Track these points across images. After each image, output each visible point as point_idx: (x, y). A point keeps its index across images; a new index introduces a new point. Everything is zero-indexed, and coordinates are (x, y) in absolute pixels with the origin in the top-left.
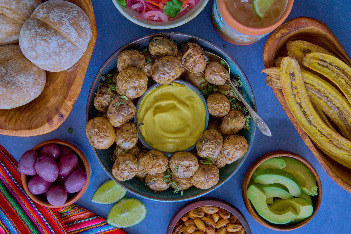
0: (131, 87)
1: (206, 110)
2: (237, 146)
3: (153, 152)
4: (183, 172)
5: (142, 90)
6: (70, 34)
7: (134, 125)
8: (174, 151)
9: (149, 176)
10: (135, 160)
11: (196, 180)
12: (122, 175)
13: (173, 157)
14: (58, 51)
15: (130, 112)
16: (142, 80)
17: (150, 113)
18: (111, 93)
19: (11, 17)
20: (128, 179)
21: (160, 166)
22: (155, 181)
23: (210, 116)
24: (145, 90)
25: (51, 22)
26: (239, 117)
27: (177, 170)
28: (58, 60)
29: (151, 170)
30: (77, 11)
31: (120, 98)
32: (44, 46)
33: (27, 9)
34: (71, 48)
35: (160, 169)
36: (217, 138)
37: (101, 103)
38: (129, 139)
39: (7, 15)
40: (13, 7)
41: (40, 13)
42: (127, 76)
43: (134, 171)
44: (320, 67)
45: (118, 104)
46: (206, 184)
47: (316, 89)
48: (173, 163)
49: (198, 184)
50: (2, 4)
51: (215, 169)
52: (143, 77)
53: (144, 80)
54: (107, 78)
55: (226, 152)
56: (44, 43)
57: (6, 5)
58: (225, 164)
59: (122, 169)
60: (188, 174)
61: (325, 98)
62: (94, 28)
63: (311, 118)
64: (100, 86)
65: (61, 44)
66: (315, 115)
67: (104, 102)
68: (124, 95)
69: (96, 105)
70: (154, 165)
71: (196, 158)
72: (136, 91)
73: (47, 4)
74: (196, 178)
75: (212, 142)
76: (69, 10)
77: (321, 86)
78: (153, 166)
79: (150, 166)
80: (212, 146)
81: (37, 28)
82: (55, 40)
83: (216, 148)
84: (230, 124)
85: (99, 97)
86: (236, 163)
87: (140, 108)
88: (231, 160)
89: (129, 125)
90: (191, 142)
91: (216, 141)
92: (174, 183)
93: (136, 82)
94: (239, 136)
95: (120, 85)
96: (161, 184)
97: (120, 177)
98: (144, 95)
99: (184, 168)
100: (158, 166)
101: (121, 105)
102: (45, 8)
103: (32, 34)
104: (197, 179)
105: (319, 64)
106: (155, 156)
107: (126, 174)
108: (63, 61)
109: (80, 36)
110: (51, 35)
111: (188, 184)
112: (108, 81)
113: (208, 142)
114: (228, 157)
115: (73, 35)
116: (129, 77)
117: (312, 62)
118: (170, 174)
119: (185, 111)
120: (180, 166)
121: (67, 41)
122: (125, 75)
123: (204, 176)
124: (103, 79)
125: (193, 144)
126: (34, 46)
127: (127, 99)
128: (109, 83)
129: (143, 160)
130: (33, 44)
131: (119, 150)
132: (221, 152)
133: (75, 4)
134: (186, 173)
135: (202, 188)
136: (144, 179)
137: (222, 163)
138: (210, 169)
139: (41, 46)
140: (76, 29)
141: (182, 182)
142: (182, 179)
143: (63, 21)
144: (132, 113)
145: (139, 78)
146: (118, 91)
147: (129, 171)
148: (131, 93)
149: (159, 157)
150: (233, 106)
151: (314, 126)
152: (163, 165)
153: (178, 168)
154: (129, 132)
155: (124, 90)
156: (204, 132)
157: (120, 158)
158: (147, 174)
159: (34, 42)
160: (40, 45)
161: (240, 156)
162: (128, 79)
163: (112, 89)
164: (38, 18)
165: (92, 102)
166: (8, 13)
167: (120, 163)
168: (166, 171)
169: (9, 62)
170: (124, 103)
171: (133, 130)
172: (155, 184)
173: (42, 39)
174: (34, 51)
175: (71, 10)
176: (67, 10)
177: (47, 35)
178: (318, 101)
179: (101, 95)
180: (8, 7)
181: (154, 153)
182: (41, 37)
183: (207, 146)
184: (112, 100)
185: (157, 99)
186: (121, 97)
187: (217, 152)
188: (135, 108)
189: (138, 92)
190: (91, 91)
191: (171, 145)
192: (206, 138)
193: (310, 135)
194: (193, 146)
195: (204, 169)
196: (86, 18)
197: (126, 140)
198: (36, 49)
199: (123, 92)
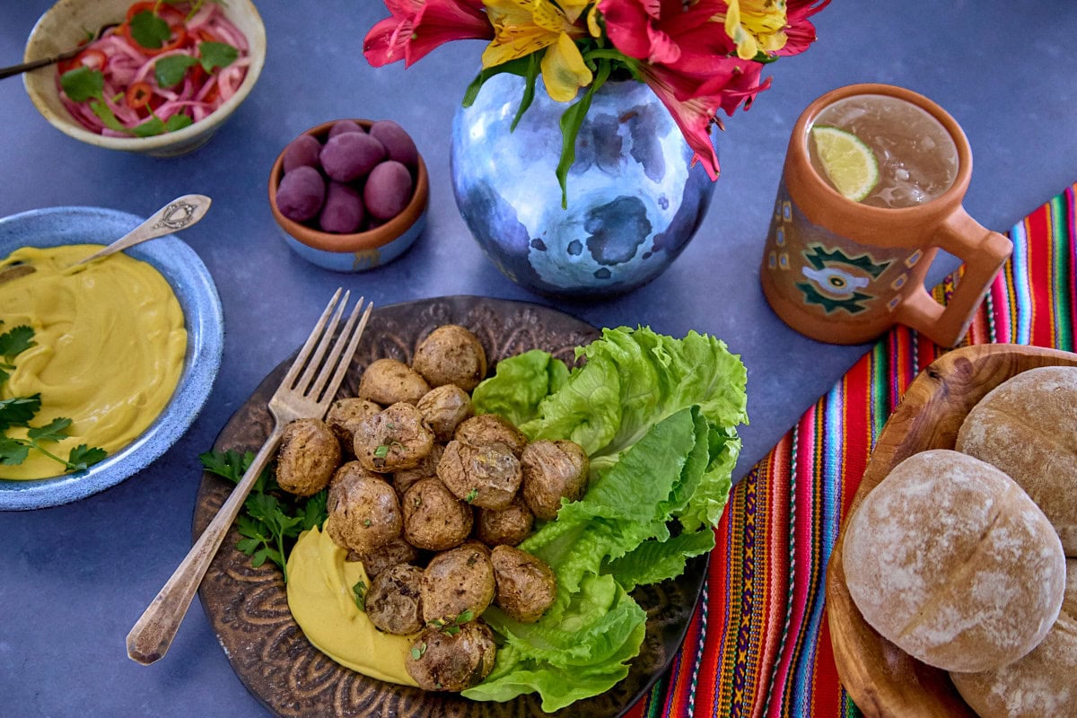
6: (933, 626)
14: (883, 586)
25: (972, 574)
32: (897, 550)
34: (893, 620)
41: (1006, 540)
56: (904, 550)
65: (901, 598)
73: (1037, 561)
76: (1015, 628)
82: (913, 583)
102: (1022, 556)
103: (937, 514)
109: (929, 650)
110: (929, 574)
115: (931, 634)
126: (902, 518)
139: (897, 539)
140: (948, 645)
143: (971, 613)
159: (912, 518)
160: (902, 537)
164: (992, 535)
173: (918, 547)
174: (889, 514)
176: (1014, 624)
177: (930, 563)
182: (923, 546)
198: (893, 521)
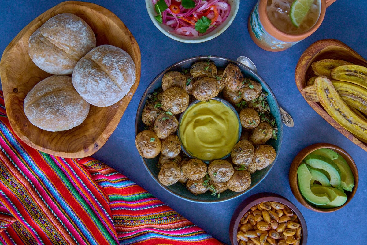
0: (175, 104)
1: (239, 123)
2: (267, 155)
3: (193, 160)
4: (221, 178)
5: (184, 106)
6: (117, 78)
7: (177, 137)
8: (212, 159)
9: (190, 181)
10: (178, 167)
11: (231, 184)
12: (167, 181)
13: (211, 165)
14: (105, 91)
15: (174, 126)
16: (185, 98)
17: (190, 126)
18: (157, 109)
19: (69, 53)
20: (172, 184)
21: (200, 172)
22: (195, 185)
23: (243, 128)
24: (187, 106)
25: (103, 65)
26: (268, 129)
27: (215, 176)
28: (103, 98)
29: (193, 176)
30: (127, 59)
31: (165, 114)
32: (94, 84)
33: (84, 48)
34: (116, 90)
35: (200, 175)
36: (249, 147)
37: (149, 118)
38: (173, 149)
39: (66, 51)
40: (72, 45)
41: (95, 56)
42: (171, 94)
43: (178, 177)
44: (348, 77)
45: (164, 119)
46: (241, 188)
47: (351, 94)
48: (211, 170)
49: (233, 187)
50: (63, 42)
51: (247, 174)
52: (185, 95)
53: (186, 98)
54: (153, 96)
55: (257, 160)
56: (94, 83)
57: (67, 43)
58: (255, 170)
59: (167, 176)
60: (224, 179)
61: (359, 99)
62: (138, 76)
63: (350, 119)
64: (147, 103)
65: (108, 86)
66: (354, 116)
67: (151, 117)
68: (169, 111)
69: (144, 120)
70: (196, 172)
71: (231, 165)
72: (179, 107)
73: (102, 49)
74: (232, 182)
75: (246, 151)
76: (120, 57)
77: (354, 90)
78: (194, 173)
79: (192, 173)
80: (245, 155)
81: (91, 68)
82: (104, 81)
83: (249, 156)
84: (260, 134)
85: (147, 113)
86: (265, 169)
87: (182, 122)
88: (261, 167)
89: (173, 137)
90: (226, 151)
91: (248, 151)
92: (212, 187)
93: (179, 100)
94: (268, 146)
95: (166, 103)
96: (201, 188)
97: (165, 182)
98: (186, 110)
99: (221, 174)
100: (199, 172)
101: (166, 120)
102: (100, 52)
103: (85, 73)
104: (233, 184)
105: (346, 75)
106: (197, 164)
107: (171, 179)
108: (107, 100)
109: (126, 81)
110: (101, 76)
111: (224, 188)
112: (154, 98)
113: (242, 151)
114: (259, 164)
115: (120, 79)
116: (174, 96)
117: (340, 75)
118: (208, 179)
119: (221, 125)
120: (218, 173)
121: (114, 84)
122: (170, 94)
123: (238, 181)
124: (150, 97)
125: (228, 153)
126: (85, 83)
127: (171, 114)
128: (154, 100)
129: (185, 167)
130: (85, 81)
131: (164, 158)
132: (252, 160)
133: (126, 51)
134: (223, 178)
135: (237, 191)
136: (186, 183)
137: (253, 169)
138: (243, 175)
139: (91, 85)
140: (123, 75)
141: (219, 186)
142: (219, 183)
143: (114, 67)
144: (176, 127)
145: (182, 96)
146: (163, 108)
147: (173, 177)
148: (175, 109)
149: (199, 165)
150: (262, 119)
151: (355, 124)
152: (203, 172)
153: (216, 174)
154: (173, 143)
155: (169, 106)
156: (238, 142)
157: (165, 166)
158: (188, 179)
159: (85, 80)
160: (90, 83)
161: (270, 164)
162: (172, 98)
163: (158, 105)
164: (93, 59)
165: (140, 118)
166: (67, 50)
167: (166, 170)
168: (205, 177)
169: (60, 92)
170: (169, 118)
171: (177, 142)
172: (196, 188)
173: (93, 78)
174: (84, 87)
175: (122, 57)
176: (119, 57)
177: (98, 76)
178: (353, 103)
179: (148, 111)
180: (68, 45)
181: (195, 161)
182: (93, 77)
183: (241, 154)
184: (158, 116)
185: (197, 114)
186: (166, 112)
187: (250, 160)
188: (178, 122)
189: (181, 109)
190: (140, 108)
191: (209, 154)
192: (240, 148)
193: (353, 132)
194: (228, 154)
195: (238, 175)
196: (133, 66)
197: (171, 150)
198: (86, 86)
199: (168, 108)
